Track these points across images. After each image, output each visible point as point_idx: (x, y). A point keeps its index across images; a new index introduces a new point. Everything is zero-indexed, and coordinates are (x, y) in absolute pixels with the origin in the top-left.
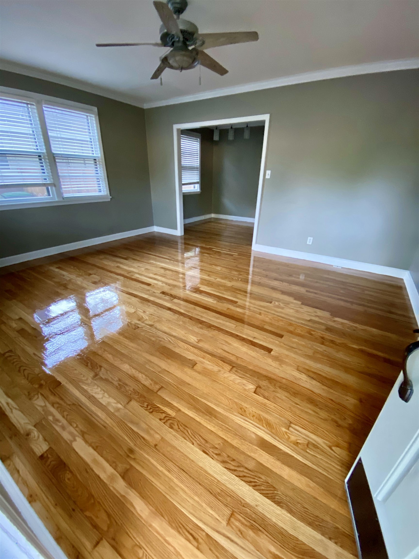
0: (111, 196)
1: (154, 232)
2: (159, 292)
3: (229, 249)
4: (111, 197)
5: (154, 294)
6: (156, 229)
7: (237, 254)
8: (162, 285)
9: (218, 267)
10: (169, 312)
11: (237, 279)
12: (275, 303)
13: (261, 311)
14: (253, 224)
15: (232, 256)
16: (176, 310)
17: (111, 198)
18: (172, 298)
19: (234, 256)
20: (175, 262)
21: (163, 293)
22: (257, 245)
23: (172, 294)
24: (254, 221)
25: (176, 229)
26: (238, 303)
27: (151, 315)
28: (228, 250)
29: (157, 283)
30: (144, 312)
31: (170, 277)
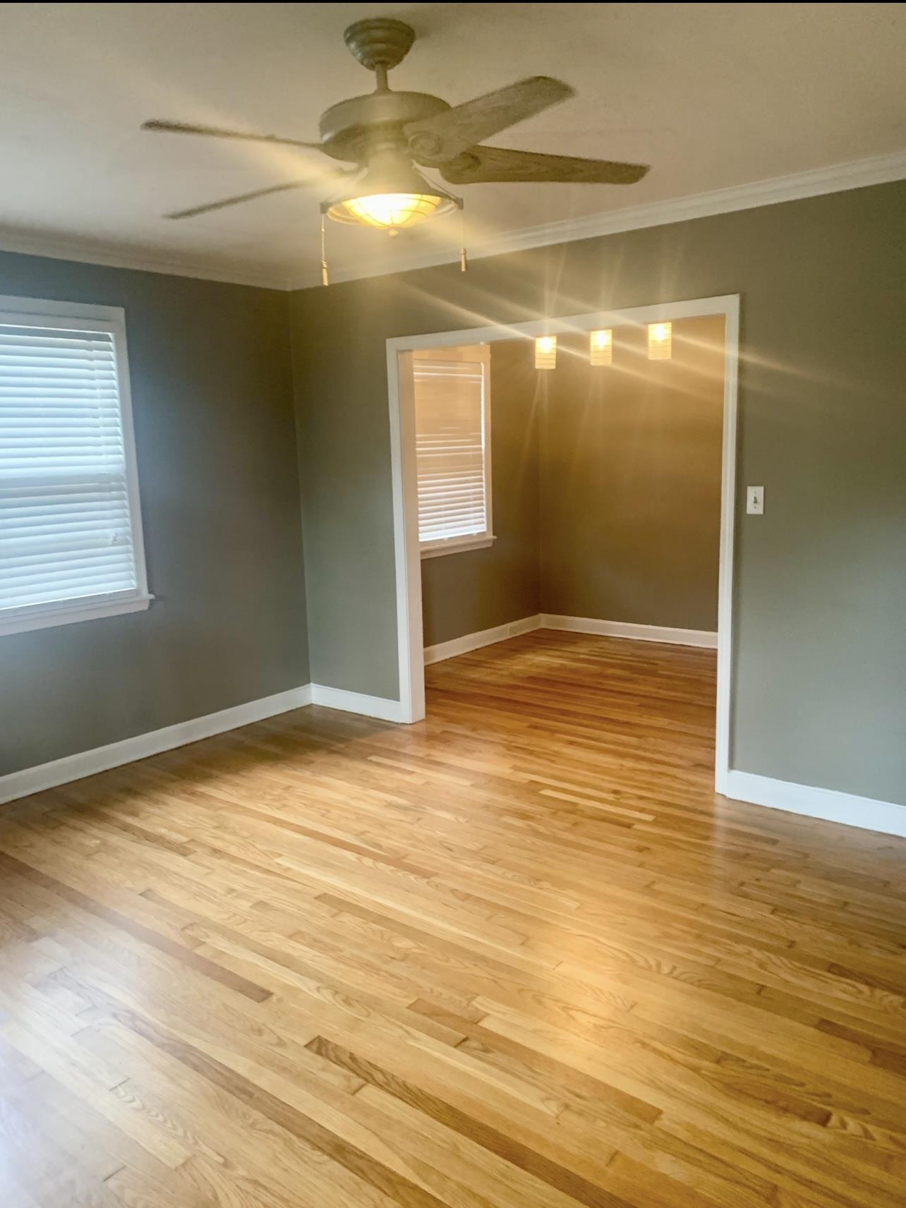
0: (150, 592)
1: (310, 706)
2: (304, 1042)
3: (616, 792)
4: (152, 596)
5: (280, 1050)
6: (318, 695)
7: (649, 818)
8: (316, 995)
9: (570, 892)
10: (334, 1167)
11: (653, 963)
12: (844, 1125)
13: (783, 1182)
14: (712, 655)
15: (629, 826)
16: (370, 1160)
17: (151, 601)
18: (357, 1081)
19: (638, 826)
20: (381, 865)
21: (319, 1046)
22: (735, 773)
23: (359, 1053)
24: (715, 640)
25: (394, 695)
26: (664, 1122)
27: (256, 1183)
28: (611, 797)
29: (299, 985)
30: (226, 1164)
31: (357, 952)
